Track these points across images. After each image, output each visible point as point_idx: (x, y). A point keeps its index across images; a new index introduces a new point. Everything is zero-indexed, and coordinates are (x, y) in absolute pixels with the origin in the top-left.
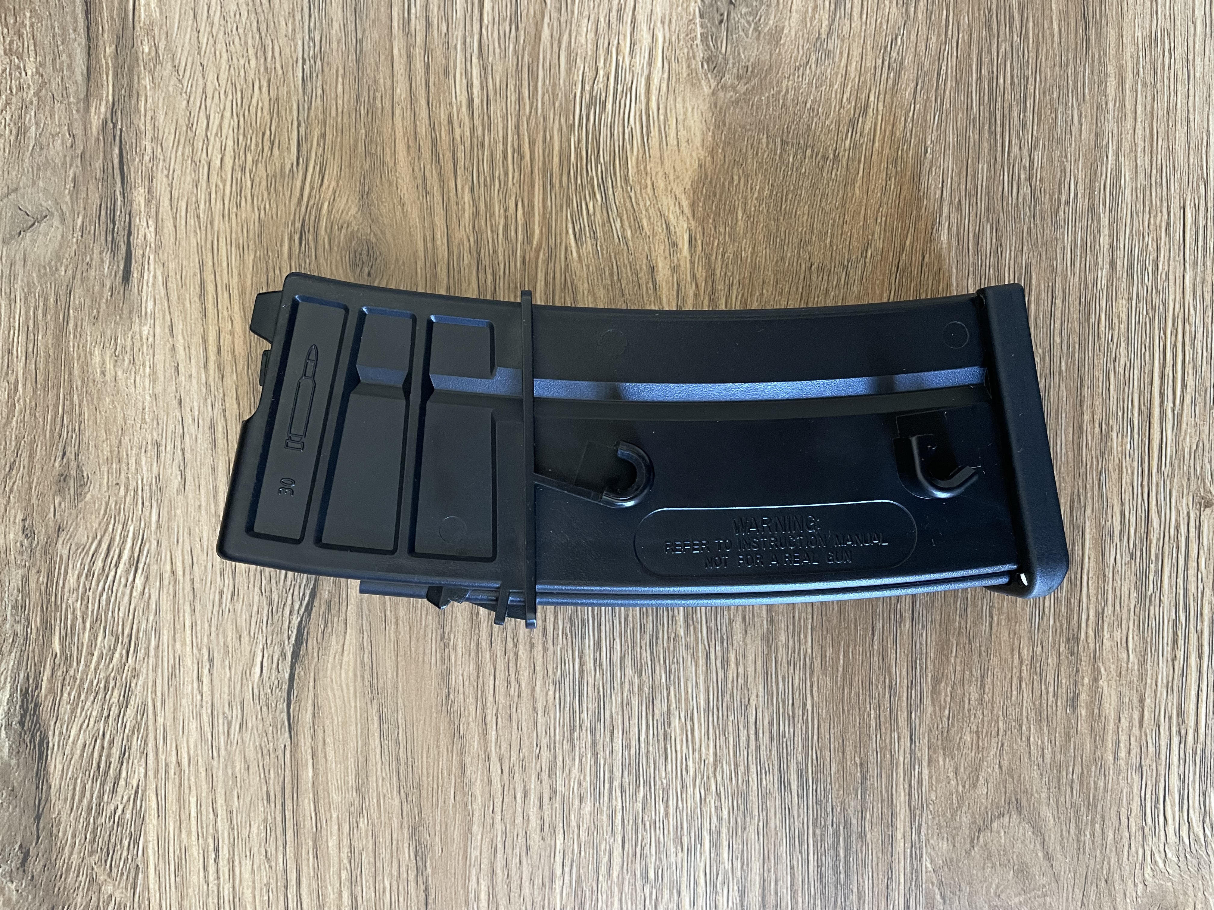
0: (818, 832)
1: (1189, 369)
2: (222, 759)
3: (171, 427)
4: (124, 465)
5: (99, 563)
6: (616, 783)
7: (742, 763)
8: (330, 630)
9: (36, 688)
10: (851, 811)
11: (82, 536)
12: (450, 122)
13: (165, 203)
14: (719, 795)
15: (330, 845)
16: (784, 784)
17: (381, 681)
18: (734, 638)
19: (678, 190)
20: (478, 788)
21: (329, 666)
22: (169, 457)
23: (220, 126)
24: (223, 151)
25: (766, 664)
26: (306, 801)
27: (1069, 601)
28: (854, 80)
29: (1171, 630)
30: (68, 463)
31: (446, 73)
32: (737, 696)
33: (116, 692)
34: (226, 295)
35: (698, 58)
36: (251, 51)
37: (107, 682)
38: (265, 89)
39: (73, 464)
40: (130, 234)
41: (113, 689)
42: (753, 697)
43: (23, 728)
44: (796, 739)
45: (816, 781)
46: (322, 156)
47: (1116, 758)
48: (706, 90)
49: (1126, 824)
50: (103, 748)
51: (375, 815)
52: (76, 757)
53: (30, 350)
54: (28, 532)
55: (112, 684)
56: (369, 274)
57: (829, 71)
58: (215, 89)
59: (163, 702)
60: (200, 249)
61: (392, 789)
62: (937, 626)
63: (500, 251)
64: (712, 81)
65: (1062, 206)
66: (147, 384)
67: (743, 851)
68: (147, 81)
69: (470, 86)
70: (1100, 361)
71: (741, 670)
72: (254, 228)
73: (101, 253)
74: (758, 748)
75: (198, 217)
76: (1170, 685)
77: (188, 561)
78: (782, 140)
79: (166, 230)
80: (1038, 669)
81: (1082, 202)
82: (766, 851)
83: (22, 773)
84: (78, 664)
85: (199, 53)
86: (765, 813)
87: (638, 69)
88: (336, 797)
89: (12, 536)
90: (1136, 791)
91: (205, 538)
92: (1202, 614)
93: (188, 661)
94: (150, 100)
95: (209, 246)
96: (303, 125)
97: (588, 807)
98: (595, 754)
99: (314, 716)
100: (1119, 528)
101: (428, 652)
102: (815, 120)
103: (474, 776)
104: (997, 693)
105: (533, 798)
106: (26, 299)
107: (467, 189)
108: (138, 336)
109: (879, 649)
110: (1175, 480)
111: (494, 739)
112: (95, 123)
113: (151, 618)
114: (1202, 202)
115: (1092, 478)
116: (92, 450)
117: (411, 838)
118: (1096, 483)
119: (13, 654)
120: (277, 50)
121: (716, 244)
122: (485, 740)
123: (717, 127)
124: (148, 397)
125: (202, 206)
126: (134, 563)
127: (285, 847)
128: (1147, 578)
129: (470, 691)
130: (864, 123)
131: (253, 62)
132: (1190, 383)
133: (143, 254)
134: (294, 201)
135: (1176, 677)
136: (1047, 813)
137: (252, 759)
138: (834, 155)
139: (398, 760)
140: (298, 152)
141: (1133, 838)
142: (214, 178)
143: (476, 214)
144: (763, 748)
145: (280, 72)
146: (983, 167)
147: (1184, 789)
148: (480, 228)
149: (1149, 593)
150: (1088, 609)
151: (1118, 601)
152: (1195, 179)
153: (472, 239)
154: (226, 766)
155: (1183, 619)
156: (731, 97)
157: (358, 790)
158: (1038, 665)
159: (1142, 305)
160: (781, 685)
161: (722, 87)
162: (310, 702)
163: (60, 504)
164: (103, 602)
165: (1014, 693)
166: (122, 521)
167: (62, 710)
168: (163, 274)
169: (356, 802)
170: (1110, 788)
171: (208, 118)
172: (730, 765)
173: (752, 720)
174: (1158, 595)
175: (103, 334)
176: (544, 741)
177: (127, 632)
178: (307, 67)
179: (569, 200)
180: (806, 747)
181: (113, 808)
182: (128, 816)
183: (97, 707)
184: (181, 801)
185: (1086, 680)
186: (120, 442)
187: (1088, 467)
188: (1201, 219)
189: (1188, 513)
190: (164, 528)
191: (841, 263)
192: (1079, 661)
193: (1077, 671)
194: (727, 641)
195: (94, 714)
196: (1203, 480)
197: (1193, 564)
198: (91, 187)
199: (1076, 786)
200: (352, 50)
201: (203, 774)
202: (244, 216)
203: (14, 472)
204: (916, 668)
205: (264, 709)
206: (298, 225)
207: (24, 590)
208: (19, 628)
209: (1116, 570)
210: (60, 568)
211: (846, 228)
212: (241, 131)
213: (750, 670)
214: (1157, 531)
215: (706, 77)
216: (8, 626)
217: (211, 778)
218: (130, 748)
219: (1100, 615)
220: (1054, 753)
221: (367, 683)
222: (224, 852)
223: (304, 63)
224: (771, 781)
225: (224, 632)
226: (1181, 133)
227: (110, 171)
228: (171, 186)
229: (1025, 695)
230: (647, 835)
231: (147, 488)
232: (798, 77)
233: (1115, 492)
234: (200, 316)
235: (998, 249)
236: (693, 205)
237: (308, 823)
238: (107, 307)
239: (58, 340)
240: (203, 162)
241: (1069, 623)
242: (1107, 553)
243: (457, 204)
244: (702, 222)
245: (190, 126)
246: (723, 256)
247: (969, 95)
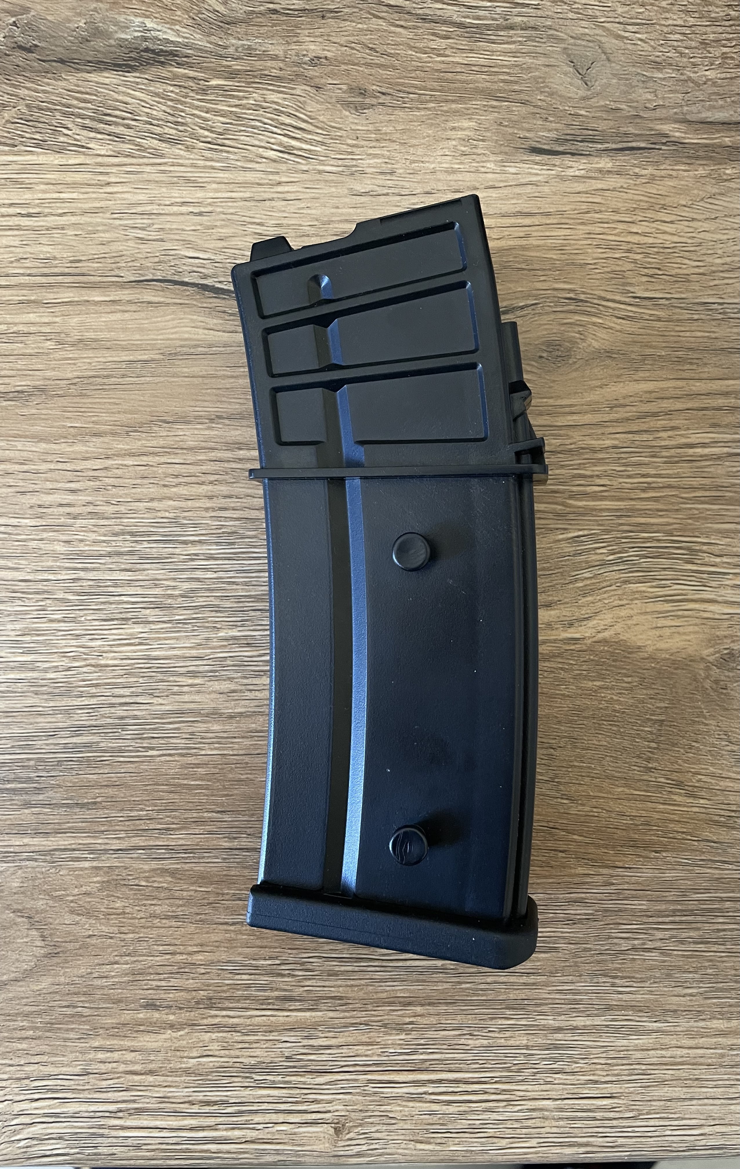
0: (32, 763)
1: (464, 1107)
2: (111, 221)
3: (407, 185)
4: (374, 144)
5: (288, 121)
6: (82, 574)
7: (98, 691)
8: (227, 318)
9: (178, 64)
10: (51, 794)
11: (312, 107)
12: (673, 428)
13: (599, 185)
14: (69, 669)
15: (31, 315)
16: (78, 730)
17: (180, 362)
18: (216, 683)
19: (618, 628)
20: (79, 448)
21: (195, 317)
22: (381, 183)
23: (665, 232)
24: (645, 234)
25: (191, 712)
26: (72, 295)
27: (247, 998)
28: (717, 785)
29: (218, 1099)
30: (376, 97)
31: (714, 425)
32: (162, 686)
33: (174, 132)
34: (522, 234)
35: (732, 645)
36: (728, 260)
37: (183, 124)
38: (697, 270)
39: (374, 101)
40: (573, 154)
41: (177, 129)
42: (160, 701)
43: (142, 51)
44: (121, 741)
45: (80, 761)
46: (642, 318)
47: (97, 1049)
48: (705, 652)
49: (32, 1061)
50: (124, 119)
51: (57, 356)
52: (116, 96)
53: (473, 68)
54: (316, 61)
55: (180, 128)
56: (541, 357)
57: (725, 762)
58: (696, 229)
59: (163, 172)
60: (561, 213)
61: (81, 371)
62: (225, 873)
63: (563, 471)
64: (713, 657)
65: (610, 980)
66: (444, 165)
67: (15, 692)
68: (701, 171)
69: (704, 445)
70: (470, 1020)
71: (186, 689)
72: (580, 259)
73: (557, 130)
74: (112, 705)
75: (587, 213)
76: (166, 1100)
77: (289, 196)
78: (663, 721)
79: (576, 184)
80: (183, 970)
81: (614, 999)
82: (14, 714)
83: (101, 49)
84: (198, 100)
85: (726, 216)
86: (51, 712)
87: (722, 592)
88: (74, 321)
89: (313, 47)
90: (64, 1070)
91: (309, 211)
92: (233, 1129)
93: (200, 194)
94: (686, 174)
95: (563, 221)
96: (667, 302)
97: (60, 548)
98: (109, 555)
99: (149, 303)
100: (315, 1044)
101: (206, 404)
102: (682, 750)
103: (91, 444)
104: (162, 931)
105: (70, 498)
106: (517, 66)
107: (616, 442)
108: (485, 159)
109: (204, 818)
110: (360, 1098)
111: (125, 463)
112: (666, 128)
113: (239, 163)
114: (617, 1115)
115: (362, 1016)
116: (387, 118)
117: (35, 387)
118: (358, 1020)
119: (208, 45)
120: (730, 281)
121: (571, 662)
122: (125, 455)
123: (674, 662)
124: (433, 166)
125: (597, 216)
126: (288, 150)
127: (29, 275)
128: (268, 1074)
129: (170, 441)
130: (680, 794)
131: (719, 261)
132: (452, 1109)
133: (555, 165)
134: (603, 294)
135: (174, 1105)
136: (45, 983)
137: (111, 248)
138: (652, 768)
139: (108, 377)
140: (645, 298)
141: (19, 1068)
142: (621, 226)
143: (594, 451)
144: (113, 710)
145: (712, 284)
146: (644, 905)
147: (65, 1117)
148: (582, 454)
149: (254, 1076)
150: (239, 1017)
151: (247, 1045)
152: (637, 1107)
153: (573, 446)
154: (106, 225)
155: (229, 1110)
156: (700, 675)
157: (81, 341)
158: (186, 970)
159: (521, 1059)
160: (171, 726)
161: (708, 666)
162: (162, 300)
163: (340, 89)
164: (253, 123)
165: (161, 948)
166: (325, 141)
167: (158, 85)
168: (539, 181)
169: (69, 339)
170: (67, 1044)
171: (672, 222)
172: (97, 680)
173: (139, 700)
174: (252, 1085)
175: (487, 130)
176: (122, 509)
177: (227, 142)
178: (715, 306)
179: (608, 532)
180: (112, 750)
181: (69, 126)
182: (62, 139)
183: (161, 115)
184: (74, 185)
185: (172, 1017)
186: (394, 141)
187: (373, 1013)
188: (601, 1114)
189: (329, 1112)
190: (318, 177)
191: (556, 776)
192: (190, 1009)
193: (181, 1008)
194: (213, 676)
195: (154, 112)
196: (361, 1125)
197: (281, 1118)
198: (612, 123)
199: (69, 1011)
200: (731, 345)
201: (98, 205)
202: (589, 251)
203: (367, 51)
204: (185, 853)
205: (157, 260)
206: (582, 297)
207: (264, 56)
208: (231, 50)
209: (276, 1042)
210: (284, 87)
211: (587, 779)
212: (661, 250)
213: (186, 698)
214: (312, 1081)
215: (716, 653)
216: (234, 41)
217: (95, 212)
218: (123, 142)
219: (233, 1029)
220: (102, 988)
221: (178, 350)
222: (25, 222)
223: (719, 304)
224: (81, 718)
225: (226, 226)
226: (679, 1092)
227: (625, 139)
228: (614, 190)
229: (158, 958)
230: (32, 604)
231: (354, 163)
232: (719, 735)
233: (349, 1039)
234: (503, 211)
235: (571, 921)
236: (605, 641)
237: (52, 296)
238: (510, 134)
239: (482, 91)
240: (635, 217)
241: (226, 998)
242: (292, 1033)
243: (603, 434)
244: (590, 650)
245: (664, 207)
246: (561, 669)
247: (707, 890)
